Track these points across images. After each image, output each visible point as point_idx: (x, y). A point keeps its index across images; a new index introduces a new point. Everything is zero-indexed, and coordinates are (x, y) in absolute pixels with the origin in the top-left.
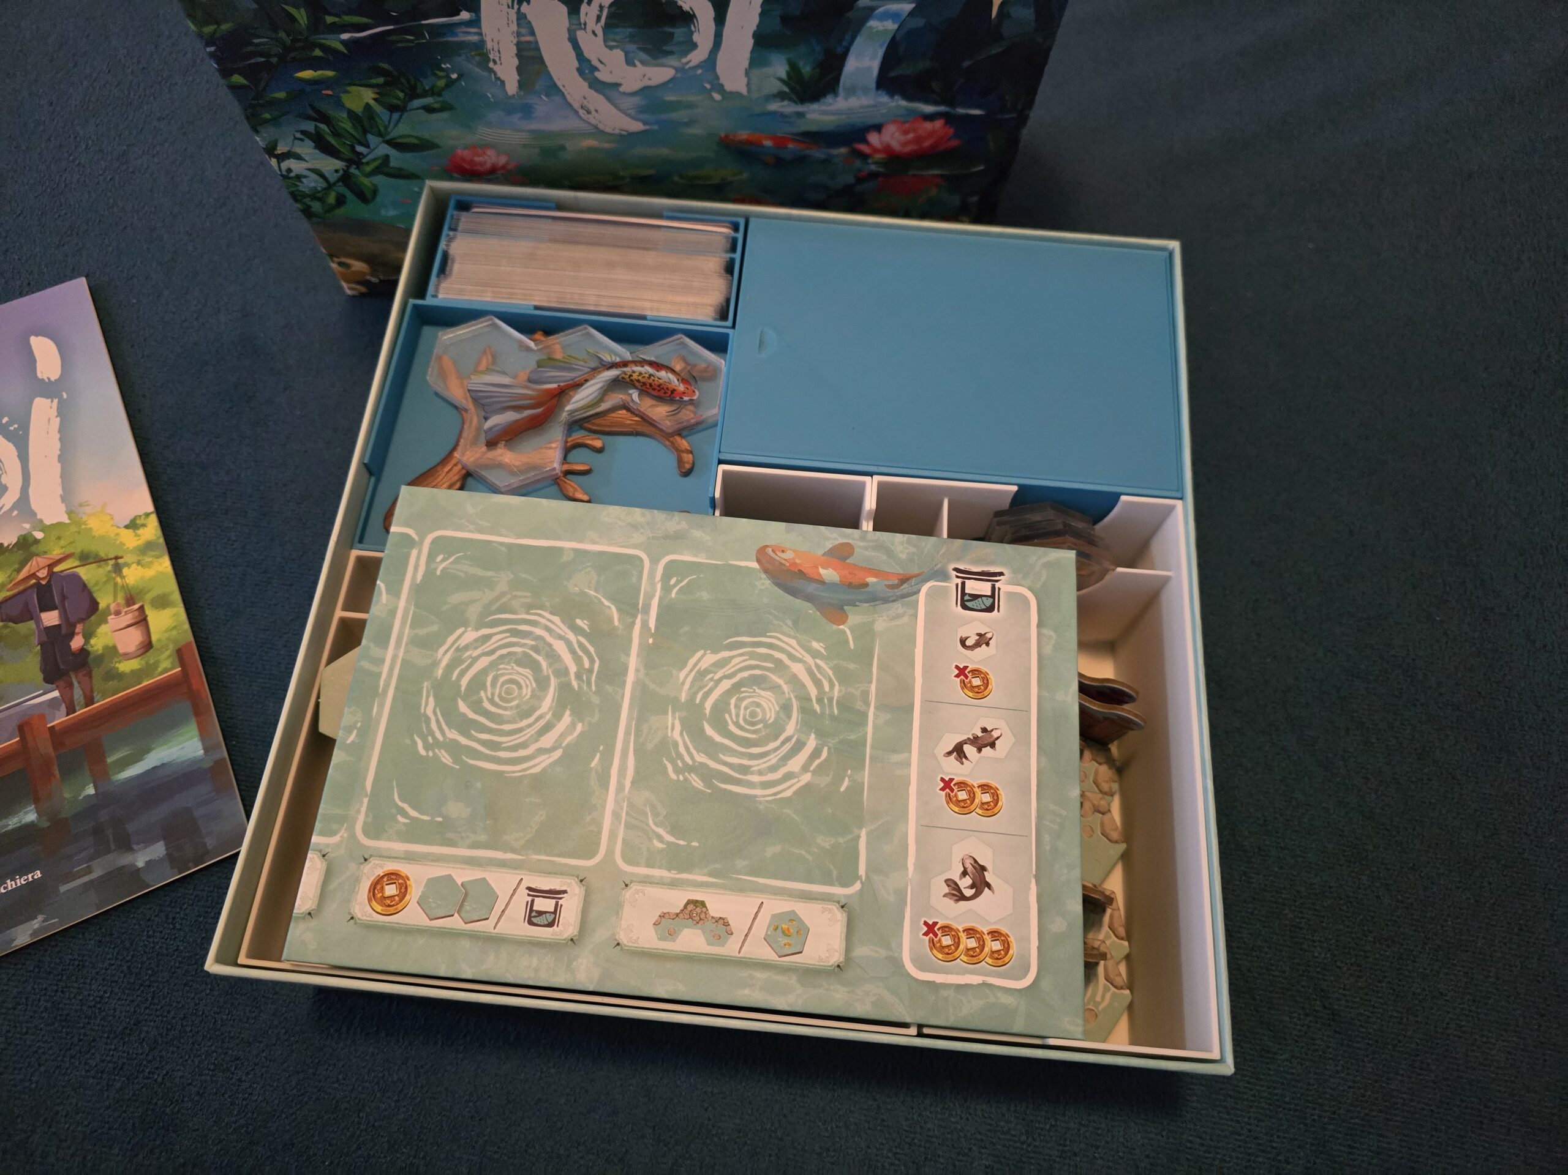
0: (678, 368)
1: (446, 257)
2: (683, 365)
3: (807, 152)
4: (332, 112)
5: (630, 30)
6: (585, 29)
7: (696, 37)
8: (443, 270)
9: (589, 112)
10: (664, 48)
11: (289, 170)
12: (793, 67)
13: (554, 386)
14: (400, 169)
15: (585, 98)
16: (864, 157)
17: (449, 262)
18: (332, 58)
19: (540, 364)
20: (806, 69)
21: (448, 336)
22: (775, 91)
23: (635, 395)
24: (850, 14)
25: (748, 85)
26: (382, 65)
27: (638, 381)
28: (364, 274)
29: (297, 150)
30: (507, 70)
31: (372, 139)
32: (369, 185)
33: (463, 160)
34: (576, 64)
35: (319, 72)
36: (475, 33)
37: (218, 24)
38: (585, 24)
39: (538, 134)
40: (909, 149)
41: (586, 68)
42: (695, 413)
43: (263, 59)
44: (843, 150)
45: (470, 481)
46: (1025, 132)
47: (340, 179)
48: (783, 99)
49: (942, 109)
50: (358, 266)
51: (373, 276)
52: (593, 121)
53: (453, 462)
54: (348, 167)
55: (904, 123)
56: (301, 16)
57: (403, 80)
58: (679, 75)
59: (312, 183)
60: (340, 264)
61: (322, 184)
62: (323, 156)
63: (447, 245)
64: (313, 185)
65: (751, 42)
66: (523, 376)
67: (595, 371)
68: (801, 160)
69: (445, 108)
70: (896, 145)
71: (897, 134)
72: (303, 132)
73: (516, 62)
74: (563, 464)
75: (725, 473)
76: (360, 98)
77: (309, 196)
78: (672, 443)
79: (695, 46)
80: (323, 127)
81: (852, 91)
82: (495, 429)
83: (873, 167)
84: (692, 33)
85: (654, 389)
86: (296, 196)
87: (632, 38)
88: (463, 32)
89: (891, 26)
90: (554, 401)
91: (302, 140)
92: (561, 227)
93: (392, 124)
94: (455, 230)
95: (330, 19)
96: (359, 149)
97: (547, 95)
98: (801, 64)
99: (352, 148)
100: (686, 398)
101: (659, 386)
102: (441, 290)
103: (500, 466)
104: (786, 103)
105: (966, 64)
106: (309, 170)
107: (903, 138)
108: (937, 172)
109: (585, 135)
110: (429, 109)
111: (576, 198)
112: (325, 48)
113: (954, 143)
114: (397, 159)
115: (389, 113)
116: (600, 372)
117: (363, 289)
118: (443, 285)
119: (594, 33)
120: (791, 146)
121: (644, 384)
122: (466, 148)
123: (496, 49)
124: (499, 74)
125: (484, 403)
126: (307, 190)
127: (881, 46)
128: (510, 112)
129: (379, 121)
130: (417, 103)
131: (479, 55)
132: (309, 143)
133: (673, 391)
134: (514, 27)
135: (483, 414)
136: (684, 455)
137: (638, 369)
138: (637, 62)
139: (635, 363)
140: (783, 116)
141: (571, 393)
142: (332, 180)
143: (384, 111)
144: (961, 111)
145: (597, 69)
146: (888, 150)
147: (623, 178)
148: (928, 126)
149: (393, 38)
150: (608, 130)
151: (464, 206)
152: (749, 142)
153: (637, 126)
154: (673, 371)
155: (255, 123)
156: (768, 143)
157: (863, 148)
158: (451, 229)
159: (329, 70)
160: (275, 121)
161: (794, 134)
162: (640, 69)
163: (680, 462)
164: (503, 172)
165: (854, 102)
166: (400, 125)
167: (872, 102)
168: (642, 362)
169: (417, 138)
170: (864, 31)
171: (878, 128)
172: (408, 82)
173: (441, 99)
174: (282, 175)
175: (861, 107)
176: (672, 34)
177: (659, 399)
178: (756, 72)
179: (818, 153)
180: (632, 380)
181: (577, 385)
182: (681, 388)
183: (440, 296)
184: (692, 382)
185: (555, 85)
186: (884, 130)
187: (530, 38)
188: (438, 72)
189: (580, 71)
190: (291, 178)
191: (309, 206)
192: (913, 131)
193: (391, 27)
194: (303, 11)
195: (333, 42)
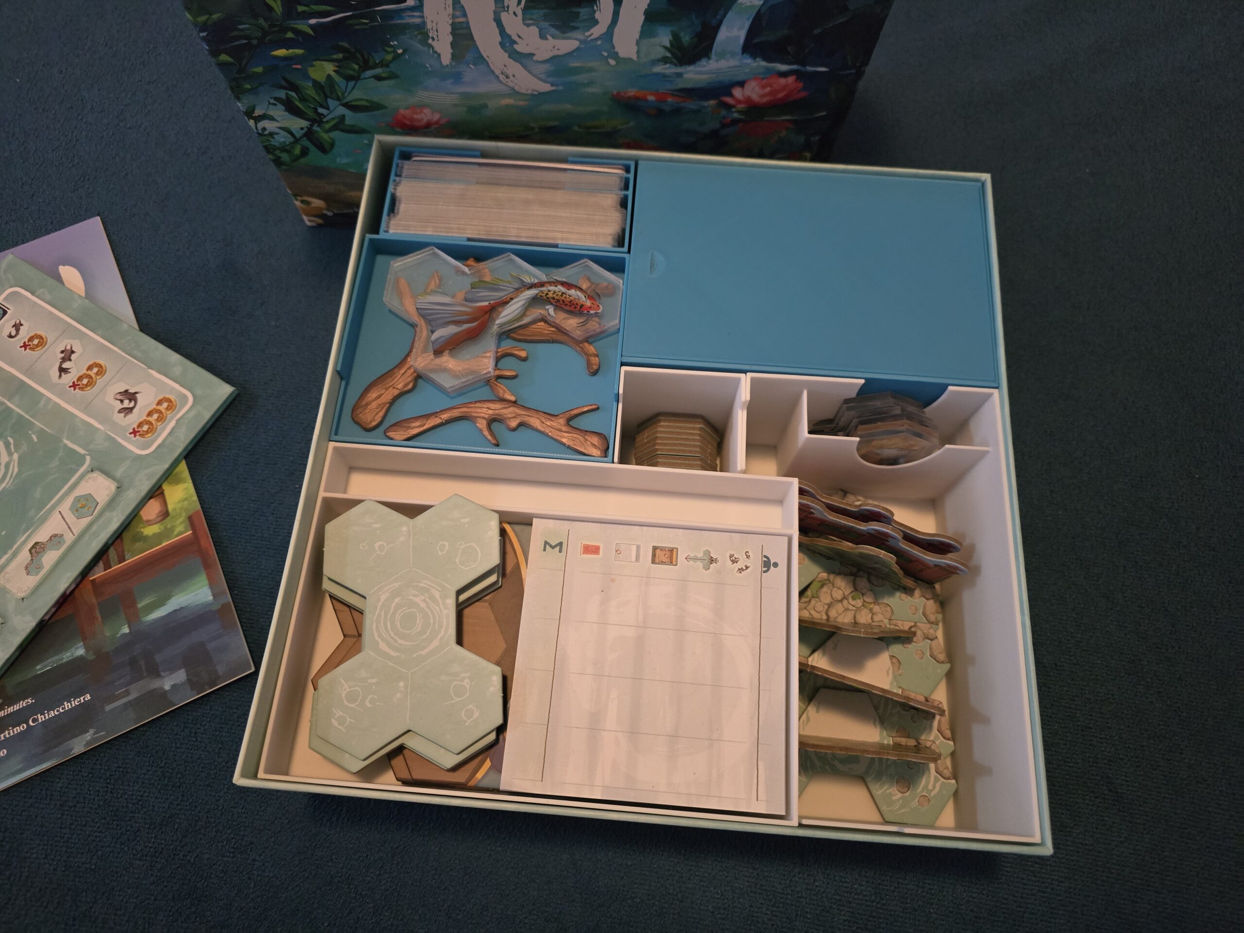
0: (584, 287)
1: (394, 200)
2: (589, 284)
3: (683, 104)
4: (299, 82)
5: (545, 11)
6: (508, 10)
7: (597, 15)
8: (392, 210)
9: (507, 77)
10: (572, 24)
11: (264, 129)
12: (676, 37)
13: (486, 303)
14: (353, 126)
15: (505, 66)
16: (728, 107)
17: (397, 202)
18: (300, 40)
19: (473, 286)
20: (686, 39)
21: (398, 264)
22: (660, 56)
23: (551, 310)
25: (638, 52)
26: (341, 43)
27: (553, 298)
28: (320, 209)
30: (443, 45)
31: (332, 103)
32: (329, 140)
33: (404, 117)
34: (499, 39)
35: (291, 51)
37: (211, 14)
38: (508, 7)
39: (466, 96)
40: (765, 100)
41: (507, 42)
42: (599, 324)
43: (246, 41)
44: (712, 102)
45: (420, 381)
46: (861, 84)
47: (305, 135)
48: (666, 63)
49: (795, 67)
50: (317, 203)
51: (328, 210)
52: (511, 84)
53: (407, 366)
54: (312, 125)
55: (763, 79)
56: (278, 6)
57: (359, 56)
58: (583, 46)
59: (282, 138)
60: (302, 202)
61: (290, 139)
62: (293, 117)
63: (395, 189)
64: (283, 140)
65: (642, 18)
66: (461, 296)
67: (518, 291)
68: (677, 111)
69: (392, 76)
70: (755, 97)
71: (757, 88)
72: (276, 99)
73: (450, 38)
74: (495, 370)
75: (626, 372)
76: (324, 69)
77: (279, 149)
78: (582, 348)
79: (596, 22)
80: (293, 94)
81: (722, 56)
82: (440, 340)
83: (736, 115)
84: (595, 12)
85: (566, 305)
86: (268, 149)
87: (546, 18)
88: (409, 16)
90: (487, 316)
91: (275, 105)
92: (485, 172)
93: (349, 89)
94: (400, 176)
95: (300, 8)
96: (321, 110)
97: (474, 65)
98: (682, 35)
99: (315, 110)
100: (592, 312)
101: (570, 302)
102: (391, 227)
103: (445, 370)
104: (668, 65)
105: (817, 31)
106: (280, 128)
107: (761, 92)
108: (789, 118)
110: (378, 78)
111: (497, 147)
112: (296, 31)
113: (803, 94)
114: (351, 118)
115: (345, 82)
116: (522, 292)
117: (320, 221)
118: (392, 222)
119: (515, 13)
120: (670, 100)
121: (558, 301)
122: (407, 108)
123: (434, 29)
124: (436, 49)
125: (431, 319)
126: (277, 144)
127: (748, 19)
129: (337, 87)
130: (369, 73)
131: (421, 33)
132: (281, 107)
133: (582, 306)
134: (450, 10)
135: (430, 328)
136: (592, 358)
137: (552, 288)
138: (549, 37)
139: (550, 283)
140: (664, 76)
141: (500, 309)
142: (298, 136)
143: (341, 79)
144: (810, 69)
145: (516, 43)
146: (748, 101)
147: (532, 129)
148: (782, 81)
149: (351, 22)
150: (523, 91)
151: (406, 156)
152: (637, 98)
153: (546, 87)
154: (581, 289)
155: (238, 91)
156: (651, 98)
157: (729, 100)
158: (396, 175)
160: (254, 91)
161: (672, 91)
162: (551, 41)
163: (589, 364)
164: (435, 126)
165: (723, 64)
166: (354, 91)
167: (737, 63)
168: (556, 283)
169: (367, 101)
171: (741, 84)
172: (363, 57)
173: (388, 70)
174: (258, 133)
175: (729, 67)
176: (579, 13)
177: (571, 312)
179: (692, 105)
180: (548, 298)
181: (505, 303)
182: (588, 303)
183: (391, 231)
184: (597, 298)
185: (482, 57)
186: (746, 86)
187: (462, 20)
188: (387, 48)
189: (502, 44)
190: (265, 135)
191: (280, 157)
192: (770, 85)
193: (350, 13)
194: (279, 2)
195: (302, 26)
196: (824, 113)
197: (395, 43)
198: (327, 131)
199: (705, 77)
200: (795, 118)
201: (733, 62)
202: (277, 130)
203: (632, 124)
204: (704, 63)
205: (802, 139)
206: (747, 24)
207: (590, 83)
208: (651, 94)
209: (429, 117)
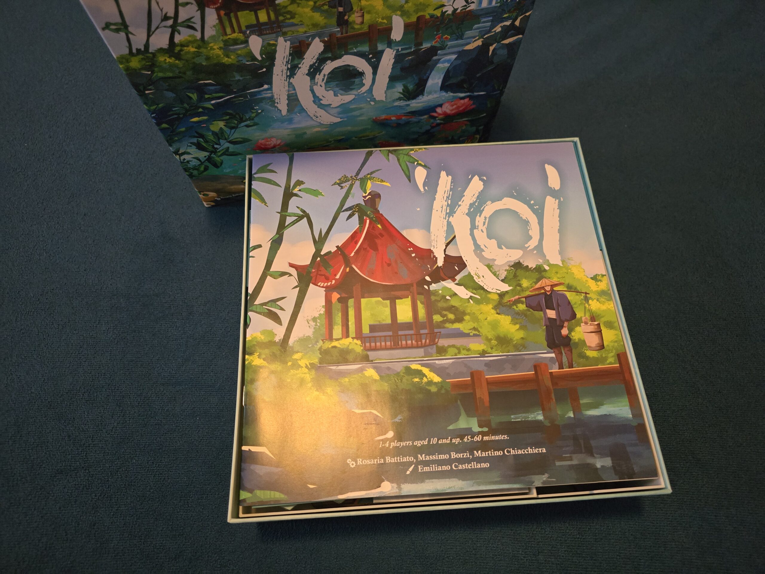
3: (410, 119)
4: (204, 133)
6: (317, 85)
7: (364, 81)
11: (184, 159)
12: (405, 87)
14: (234, 152)
15: (316, 112)
18: (207, 111)
20: (411, 87)
22: (397, 98)
24: (429, 63)
25: (386, 97)
28: (214, 197)
29: (188, 151)
30: (283, 106)
31: (222, 142)
32: (220, 160)
33: (261, 144)
34: (313, 99)
35: (200, 118)
36: (270, 93)
37: (158, 105)
38: (317, 83)
40: (453, 112)
41: (317, 100)
43: (176, 116)
44: (426, 116)
46: (504, 98)
47: (207, 160)
48: (400, 100)
49: (468, 94)
50: (212, 194)
51: (218, 197)
52: (319, 121)
54: (210, 154)
55: (452, 102)
56: (194, 96)
58: (356, 97)
59: (195, 163)
60: (203, 195)
61: (199, 163)
62: (200, 151)
65: (388, 79)
68: (408, 123)
69: (255, 124)
70: (448, 111)
71: (449, 106)
72: (191, 143)
73: (287, 102)
76: (218, 125)
77: (192, 169)
79: (364, 85)
80: (201, 140)
81: (430, 93)
83: (438, 121)
84: (363, 80)
86: (186, 170)
87: (337, 86)
89: (447, 65)
91: (191, 146)
93: (232, 133)
95: (207, 96)
96: (216, 146)
97: (299, 113)
98: (409, 85)
99: (213, 147)
104: (402, 101)
105: (478, 75)
106: (193, 158)
107: (451, 108)
109: (314, 127)
110: (247, 126)
112: (203, 108)
113: (474, 106)
114: (232, 148)
115: (230, 130)
117: (213, 204)
119: (321, 86)
120: (403, 118)
122: (263, 139)
123: (278, 98)
124: (279, 108)
126: (191, 166)
128: (282, 122)
129: (225, 133)
130: (243, 124)
131: (271, 101)
132: (194, 147)
134: (287, 88)
138: (339, 95)
140: (400, 106)
142: (203, 161)
143: (228, 129)
144: (476, 94)
145: (322, 100)
146: (445, 114)
148: (462, 101)
150: (325, 123)
153: (339, 120)
156: (393, 118)
157: (435, 114)
159: (205, 116)
160: (179, 141)
162: (340, 97)
165: (431, 97)
166: (234, 134)
167: (438, 96)
169: (242, 138)
170: (435, 69)
171: (441, 106)
172: (240, 117)
173: (253, 121)
174: (181, 162)
175: (434, 98)
176: (355, 81)
178: (390, 91)
179: (414, 119)
186: (443, 106)
187: (293, 92)
189: (314, 102)
190: (185, 162)
191: (192, 173)
192: (456, 104)
193: (233, 96)
194: (195, 94)
195: (208, 105)
196: (485, 114)
197: (257, 107)
198: (219, 156)
199: (422, 104)
200: (470, 119)
201: (435, 96)
202: (192, 159)
203: (384, 132)
204: (421, 98)
205: (474, 129)
206: (442, 76)
208: (393, 117)
209: (275, 142)
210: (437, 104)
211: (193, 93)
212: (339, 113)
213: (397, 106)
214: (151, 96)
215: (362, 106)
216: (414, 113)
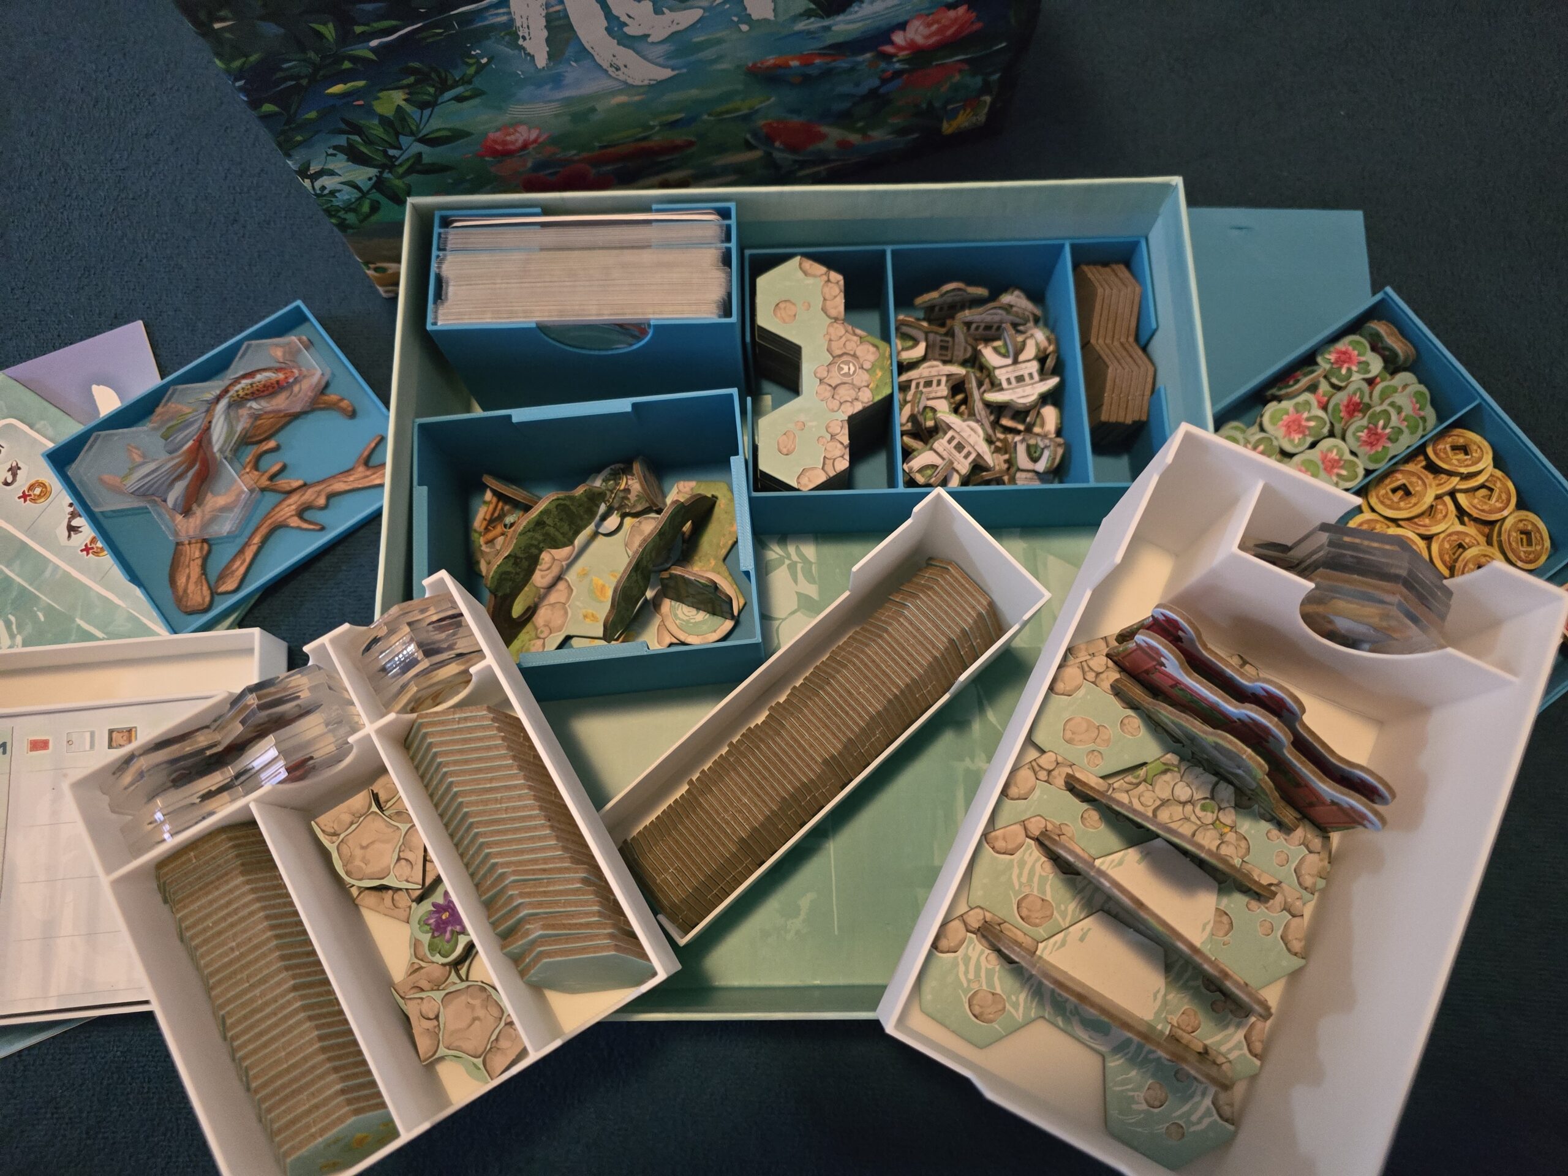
3: (833, 64)
4: (362, 121)
9: (618, 69)
11: (323, 188)
13: (191, 442)
14: (433, 164)
15: (614, 56)
16: (889, 57)
18: (362, 69)
22: (801, 11)
25: (774, 10)
26: (411, 64)
29: (331, 166)
30: (536, 44)
31: (404, 140)
32: (404, 186)
33: (495, 142)
34: (605, 24)
35: (349, 85)
36: (504, 14)
37: (246, 56)
39: (568, 101)
40: (932, 40)
41: (615, 26)
43: (293, 83)
44: (868, 55)
47: (375, 186)
48: (809, 17)
50: (394, 268)
52: (622, 77)
54: (381, 173)
55: (928, 15)
56: (329, 31)
57: (433, 75)
58: (707, 14)
59: (347, 195)
60: (376, 270)
61: (356, 194)
62: (356, 166)
68: (827, 74)
69: (477, 94)
70: (920, 40)
71: (921, 28)
72: (335, 148)
73: (545, 33)
76: (391, 102)
77: (344, 209)
80: (357, 138)
82: (178, 502)
83: (898, 66)
86: (330, 212)
88: (492, 15)
91: (334, 155)
93: (424, 121)
95: (358, 29)
96: (391, 152)
97: (576, 61)
99: (385, 152)
104: (812, 19)
106: (342, 183)
107: (926, 32)
108: (960, 57)
109: (613, 93)
110: (459, 99)
112: (354, 59)
113: (977, 26)
114: (429, 154)
115: (420, 111)
120: (817, 61)
122: (498, 129)
123: (525, 25)
124: (529, 50)
125: (154, 491)
126: (340, 204)
128: (539, 85)
129: (409, 120)
130: (448, 95)
131: (509, 34)
132: (342, 157)
135: (160, 499)
138: (666, 10)
140: (808, 33)
142: (365, 189)
143: (415, 109)
145: (626, 25)
146: (912, 45)
147: (653, 127)
149: (424, 34)
150: (638, 83)
152: (777, 67)
153: (667, 73)
155: (287, 147)
156: (794, 63)
157: (889, 49)
159: (360, 80)
160: (307, 143)
161: (820, 49)
162: (669, 15)
164: (535, 145)
165: (879, 6)
166: (431, 121)
169: (449, 130)
171: (902, 26)
173: (471, 87)
174: (316, 195)
175: (887, 8)
179: (843, 64)
185: (585, 49)
186: (908, 28)
187: (559, 8)
188: (467, 60)
189: (609, 30)
190: (325, 195)
191: (345, 219)
192: (938, 22)
193: (419, 25)
194: (331, 26)
195: (361, 51)
196: (1003, 45)
197: (478, 51)
198: (401, 177)
199: (860, 24)
200: (969, 56)
202: (340, 187)
203: (773, 99)
204: (856, 9)
205: (978, 81)
207: (720, 58)
208: (792, 59)
209: (525, 136)
210: (895, 21)
211: (325, 24)
212: (669, 56)
213: (800, 32)
214: (228, 35)
215: (719, 35)
216: (842, 48)
